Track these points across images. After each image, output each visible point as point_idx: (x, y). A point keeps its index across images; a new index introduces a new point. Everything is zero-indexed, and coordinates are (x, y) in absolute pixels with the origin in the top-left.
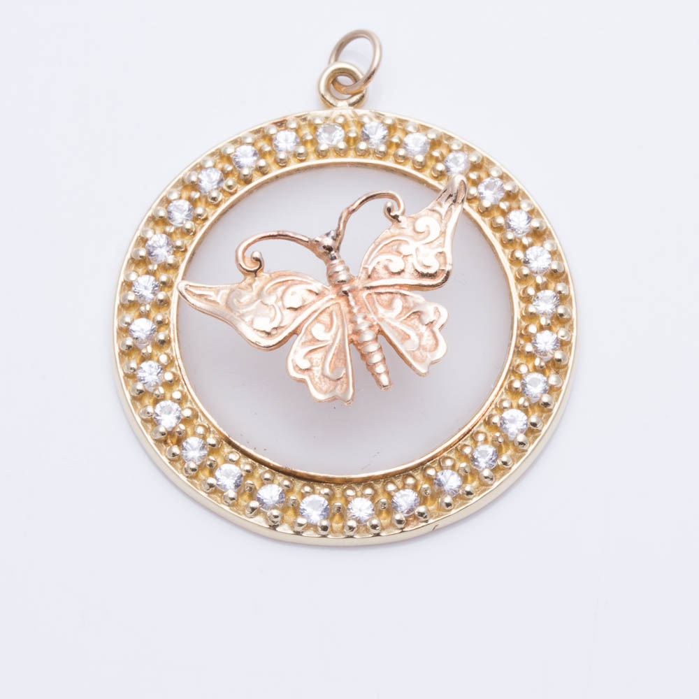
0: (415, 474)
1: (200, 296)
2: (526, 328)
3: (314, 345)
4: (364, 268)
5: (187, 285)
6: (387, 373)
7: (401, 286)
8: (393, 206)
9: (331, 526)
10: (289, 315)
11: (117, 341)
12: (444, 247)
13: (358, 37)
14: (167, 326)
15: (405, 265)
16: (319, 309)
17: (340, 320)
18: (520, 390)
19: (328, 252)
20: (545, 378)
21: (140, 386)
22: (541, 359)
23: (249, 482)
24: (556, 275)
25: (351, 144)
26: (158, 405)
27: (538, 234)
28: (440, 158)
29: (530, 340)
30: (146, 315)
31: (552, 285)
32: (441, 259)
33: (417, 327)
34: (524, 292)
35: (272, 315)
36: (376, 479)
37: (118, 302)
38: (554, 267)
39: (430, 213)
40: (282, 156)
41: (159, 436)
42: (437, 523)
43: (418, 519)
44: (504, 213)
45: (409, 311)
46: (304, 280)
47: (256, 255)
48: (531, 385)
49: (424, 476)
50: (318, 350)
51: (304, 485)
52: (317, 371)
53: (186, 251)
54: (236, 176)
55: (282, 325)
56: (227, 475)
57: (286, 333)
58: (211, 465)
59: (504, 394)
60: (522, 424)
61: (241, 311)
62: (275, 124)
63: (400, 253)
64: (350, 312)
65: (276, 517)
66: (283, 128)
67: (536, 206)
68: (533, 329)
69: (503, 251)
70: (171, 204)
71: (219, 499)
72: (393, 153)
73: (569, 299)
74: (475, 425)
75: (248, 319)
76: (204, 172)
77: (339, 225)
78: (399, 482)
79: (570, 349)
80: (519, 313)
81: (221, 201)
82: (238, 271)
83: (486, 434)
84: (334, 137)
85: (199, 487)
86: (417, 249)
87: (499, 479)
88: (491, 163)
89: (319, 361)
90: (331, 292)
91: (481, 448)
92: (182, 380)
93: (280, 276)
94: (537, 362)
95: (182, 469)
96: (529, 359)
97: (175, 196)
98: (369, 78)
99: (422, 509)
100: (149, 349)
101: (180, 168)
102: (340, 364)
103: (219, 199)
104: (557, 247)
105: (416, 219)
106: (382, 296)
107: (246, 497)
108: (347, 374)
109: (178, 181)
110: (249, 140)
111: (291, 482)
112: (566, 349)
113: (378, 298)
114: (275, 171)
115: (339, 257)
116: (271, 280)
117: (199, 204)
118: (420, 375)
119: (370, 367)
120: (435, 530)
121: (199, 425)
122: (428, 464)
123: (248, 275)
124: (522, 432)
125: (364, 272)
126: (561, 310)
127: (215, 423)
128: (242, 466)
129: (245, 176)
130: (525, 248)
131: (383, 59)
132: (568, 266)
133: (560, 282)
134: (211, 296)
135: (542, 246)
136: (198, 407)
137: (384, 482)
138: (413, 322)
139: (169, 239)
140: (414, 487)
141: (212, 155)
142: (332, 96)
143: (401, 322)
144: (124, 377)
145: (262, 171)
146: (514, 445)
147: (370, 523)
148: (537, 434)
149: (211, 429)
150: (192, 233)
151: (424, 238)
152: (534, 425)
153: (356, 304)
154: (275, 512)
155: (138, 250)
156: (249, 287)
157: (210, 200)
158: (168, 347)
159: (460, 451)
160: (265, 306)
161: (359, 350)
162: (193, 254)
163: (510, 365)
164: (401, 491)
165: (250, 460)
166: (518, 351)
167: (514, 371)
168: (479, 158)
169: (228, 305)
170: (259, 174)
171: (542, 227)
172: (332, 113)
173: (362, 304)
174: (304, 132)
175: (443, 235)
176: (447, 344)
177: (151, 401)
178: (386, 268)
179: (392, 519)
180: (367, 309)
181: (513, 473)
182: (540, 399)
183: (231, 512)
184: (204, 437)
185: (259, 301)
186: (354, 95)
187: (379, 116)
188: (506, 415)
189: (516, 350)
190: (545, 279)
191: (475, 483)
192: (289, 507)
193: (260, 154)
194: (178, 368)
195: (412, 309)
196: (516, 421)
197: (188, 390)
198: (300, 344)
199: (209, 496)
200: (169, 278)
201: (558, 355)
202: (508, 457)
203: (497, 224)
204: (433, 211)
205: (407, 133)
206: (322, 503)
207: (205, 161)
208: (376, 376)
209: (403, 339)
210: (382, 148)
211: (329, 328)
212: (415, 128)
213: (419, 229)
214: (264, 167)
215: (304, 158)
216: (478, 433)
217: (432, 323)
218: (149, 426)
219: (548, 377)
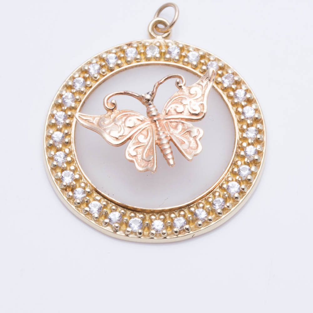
0: (185, 210)
1: (86, 120)
2: (241, 144)
3: (138, 144)
4: (165, 110)
5: (80, 114)
6: (173, 159)
7: (182, 119)
8: (180, 82)
9: (143, 233)
10: (127, 130)
11: (46, 142)
12: (203, 101)
13: (168, 6)
14: (69, 136)
15: (184, 109)
16: (142, 128)
17: (152, 133)
18: (237, 173)
19: (148, 102)
20: (249, 168)
21: (55, 163)
22: (248, 159)
23: (105, 210)
24: (257, 120)
25: (162, 56)
26: (63, 172)
27: (250, 101)
28: (205, 64)
29: (243, 150)
30: (60, 130)
31: (255, 125)
32: (202, 107)
33: (188, 138)
34: (241, 127)
35: (119, 130)
36: (166, 211)
37: (47, 124)
38: (256, 116)
39: (198, 85)
40: (129, 59)
41: (63, 187)
42: (194, 233)
43: (185, 231)
44: (234, 90)
45: (185, 131)
46: (136, 114)
47: (113, 102)
48: (242, 171)
49: (189, 211)
50: (140, 147)
51: (131, 213)
52: (139, 157)
53: (80, 101)
54: (107, 68)
55: (124, 135)
56: (95, 206)
57: (125, 139)
58: (87, 201)
59: (230, 174)
60: (237, 188)
61: (105, 128)
62: (127, 44)
63: (182, 103)
64: (157, 130)
65: (117, 227)
66: (130, 47)
67: (249, 87)
68: (245, 144)
69: (232, 108)
70: (75, 79)
71: (90, 218)
72: (182, 60)
73: (262, 132)
74: (215, 189)
75: (108, 131)
76: (91, 65)
77: (154, 89)
78: (177, 213)
79: (262, 155)
80: (238, 137)
81: (99, 79)
82: (104, 109)
83: (220, 193)
84: (155, 51)
85: (81, 212)
86: (190, 102)
87: (225, 214)
88: (229, 67)
89: (141, 152)
90: (148, 120)
91: (217, 199)
92: (75, 161)
93: (124, 112)
94: (246, 160)
95: (73, 203)
96: (242, 159)
97: (77, 75)
98: (172, 25)
99: (187, 226)
100: (61, 146)
101: (80, 63)
102: (150, 154)
103: (98, 78)
104: (258, 107)
105: (191, 88)
106: (172, 123)
107: (103, 218)
108: (153, 158)
109: (79, 69)
110: (114, 51)
111: (125, 211)
112: (260, 155)
113: (171, 124)
114: (125, 66)
115: (153, 104)
116: (120, 114)
117: (88, 80)
118: (189, 161)
119: (165, 156)
120: (193, 237)
121: (82, 182)
122: (191, 205)
123: (109, 111)
124: (237, 192)
125: (165, 111)
126: (258, 136)
127: (90, 181)
128: (102, 202)
129: (111, 68)
130: (243, 107)
131: (179, 16)
132: (263, 116)
133: (259, 123)
134: (90, 120)
135: (251, 106)
136: (82, 174)
137: (170, 213)
138: (186, 135)
139: (73, 95)
140: (184, 216)
141: (96, 58)
142: (154, 33)
143: (181, 135)
144: (48, 159)
145: (119, 65)
146: (233, 198)
147: (162, 232)
148: (244, 194)
149: (88, 185)
150: (84, 93)
151: (194, 97)
152: (243, 189)
153: (160, 126)
154: (117, 225)
155: (58, 100)
156: (109, 116)
157: (93, 78)
158: (69, 146)
159: (207, 200)
160: (116, 126)
161: (160, 148)
162: (84, 102)
163: (233, 161)
164: (178, 218)
165: (106, 200)
166: (237, 155)
167: (235, 164)
168: (223, 64)
169: (99, 124)
170: (118, 67)
171: (251, 97)
172: (154, 41)
173: (163, 126)
174: (140, 49)
175: (203, 96)
176: (202, 147)
177: (60, 170)
178: (175, 110)
179: (173, 231)
180: (165, 128)
181: (232, 212)
182: (247, 178)
183: (95, 224)
184: (84, 188)
185: (114, 123)
186: (165, 33)
187: (176, 43)
188: (230, 184)
189: (236, 154)
190: (252, 122)
191: (214, 216)
192: (123, 223)
193: (119, 58)
194: (74, 155)
195: (186, 129)
196: (234, 187)
197: (78, 166)
198: (132, 144)
199: (85, 216)
200: (72, 113)
201: (256, 157)
202: (230, 204)
203: (230, 95)
204: (199, 84)
205: (189, 51)
206: (140, 221)
207: (92, 60)
208: (167, 160)
209: (181, 143)
210: (177, 58)
211: (146, 137)
212: (193, 49)
213: (191, 93)
214: (119, 64)
215: (139, 61)
216: (216, 192)
217: (196, 136)
218: (59, 182)
219: (251, 168)
